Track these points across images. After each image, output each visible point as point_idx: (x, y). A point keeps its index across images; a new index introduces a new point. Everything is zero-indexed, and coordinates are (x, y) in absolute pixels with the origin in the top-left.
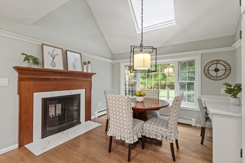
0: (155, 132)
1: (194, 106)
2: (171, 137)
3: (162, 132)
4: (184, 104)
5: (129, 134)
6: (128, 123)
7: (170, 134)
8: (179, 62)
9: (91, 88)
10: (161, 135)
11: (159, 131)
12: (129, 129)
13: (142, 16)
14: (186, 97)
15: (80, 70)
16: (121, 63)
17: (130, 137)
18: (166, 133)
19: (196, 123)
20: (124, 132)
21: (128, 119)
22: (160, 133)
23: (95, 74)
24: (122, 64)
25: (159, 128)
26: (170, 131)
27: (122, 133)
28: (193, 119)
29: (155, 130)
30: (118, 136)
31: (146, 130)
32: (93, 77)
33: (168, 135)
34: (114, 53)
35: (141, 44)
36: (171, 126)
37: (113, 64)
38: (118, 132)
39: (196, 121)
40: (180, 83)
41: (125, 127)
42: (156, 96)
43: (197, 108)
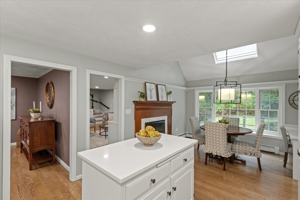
0: (245, 151)
1: (277, 134)
2: (258, 154)
3: (250, 151)
4: (266, 133)
5: (225, 151)
6: (223, 143)
7: (257, 151)
8: (260, 90)
9: (171, 115)
10: (249, 152)
11: (248, 150)
12: (225, 147)
13: (227, 56)
14: (269, 125)
15: (166, 100)
16: (195, 90)
17: (226, 153)
18: (254, 151)
19: (280, 151)
20: (216, 149)
21: (223, 140)
22: (248, 151)
23: (175, 102)
24: (197, 91)
25: (248, 148)
26: (257, 149)
27: (215, 149)
28: (276, 148)
29: (244, 149)
30: (214, 152)
31: (236, 150)
32: (173, 105)
33: (256, 152)
34: (187, 80)
35: (226, 79)
36: (258, 146)
37: (187, 91)
38: (214, 149)
39: (280, 149)
40: (261, 111)
41: (221, 146)
42: (236, 123)
43: (281, 137)
